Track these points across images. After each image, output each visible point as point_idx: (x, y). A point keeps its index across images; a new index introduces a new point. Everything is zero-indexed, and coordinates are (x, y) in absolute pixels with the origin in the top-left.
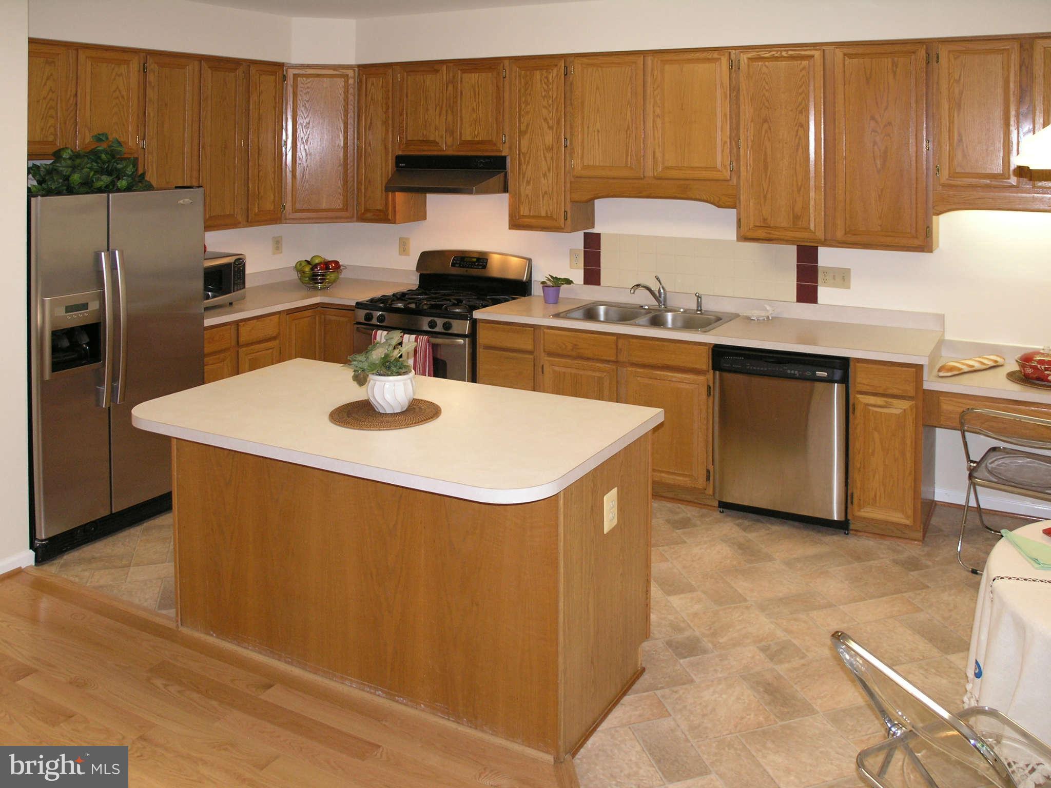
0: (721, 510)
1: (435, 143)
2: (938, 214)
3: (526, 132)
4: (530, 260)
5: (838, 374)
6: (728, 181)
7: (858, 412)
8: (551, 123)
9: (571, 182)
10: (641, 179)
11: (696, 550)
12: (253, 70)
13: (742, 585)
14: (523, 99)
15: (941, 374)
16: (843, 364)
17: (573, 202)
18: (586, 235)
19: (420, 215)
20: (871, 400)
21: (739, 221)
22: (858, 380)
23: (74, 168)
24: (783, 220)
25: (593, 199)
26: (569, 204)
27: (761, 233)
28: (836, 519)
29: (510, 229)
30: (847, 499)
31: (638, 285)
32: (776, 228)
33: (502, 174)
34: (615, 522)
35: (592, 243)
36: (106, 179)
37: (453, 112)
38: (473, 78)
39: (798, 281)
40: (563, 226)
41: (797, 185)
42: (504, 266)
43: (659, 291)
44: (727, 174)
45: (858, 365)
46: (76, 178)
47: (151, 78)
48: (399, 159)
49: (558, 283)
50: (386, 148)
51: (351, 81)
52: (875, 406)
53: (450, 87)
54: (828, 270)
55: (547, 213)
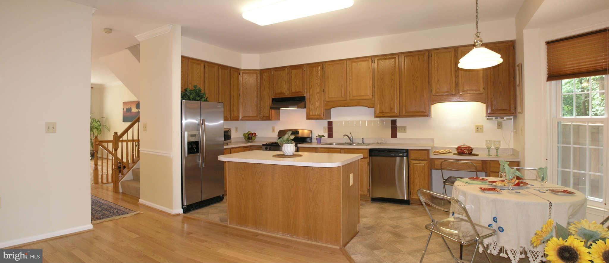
0: (372, 201)
1: (284, 93)
2: (432, 105)
3: (311, 88)
4: (312, 131)
5: (405, 154)
6: (371, 99)
7: (411, 166)
8: (319, 84)
9: (325, 103)
10: (346, 100)
11: (367, 210)
12: (232, 70)
13: (383, 215)
14: (310, 77)
15: (435, 154)
16: (407, 151)
17: (325, 109)
18: (329, 122)
19: (278, 118)
20: (415, 162)
21: (375, 111)
22: (411, 156)
23: (191, 94)
24: (387, 110)
25: (330, 109)
26: (324, 110)
27: (381, 115)
28: (406, 199)
29: (307, 120)
30: (409, 193)
31: (345, 135)
32: (386, 113)
33: (304, 103)
34: (352, 184)
35: (330, 124)
36: (199, 98)
37: (289, 83)
38: (295, 72)
39: (391, 131)
40: (322, 117)
41: (391, 98)
42: (303, 133)
43: (351, 137)
44: (371, 97)
45: (411, 151)
46: (191, 97)
47: (206, 70)
48: (273, 99)
49: (321, 137)
50: (269, 96)
51: (258, 75)
52: (416, 164)
53: (288, 75)
54: (400, 127)
55: (318, 113)
